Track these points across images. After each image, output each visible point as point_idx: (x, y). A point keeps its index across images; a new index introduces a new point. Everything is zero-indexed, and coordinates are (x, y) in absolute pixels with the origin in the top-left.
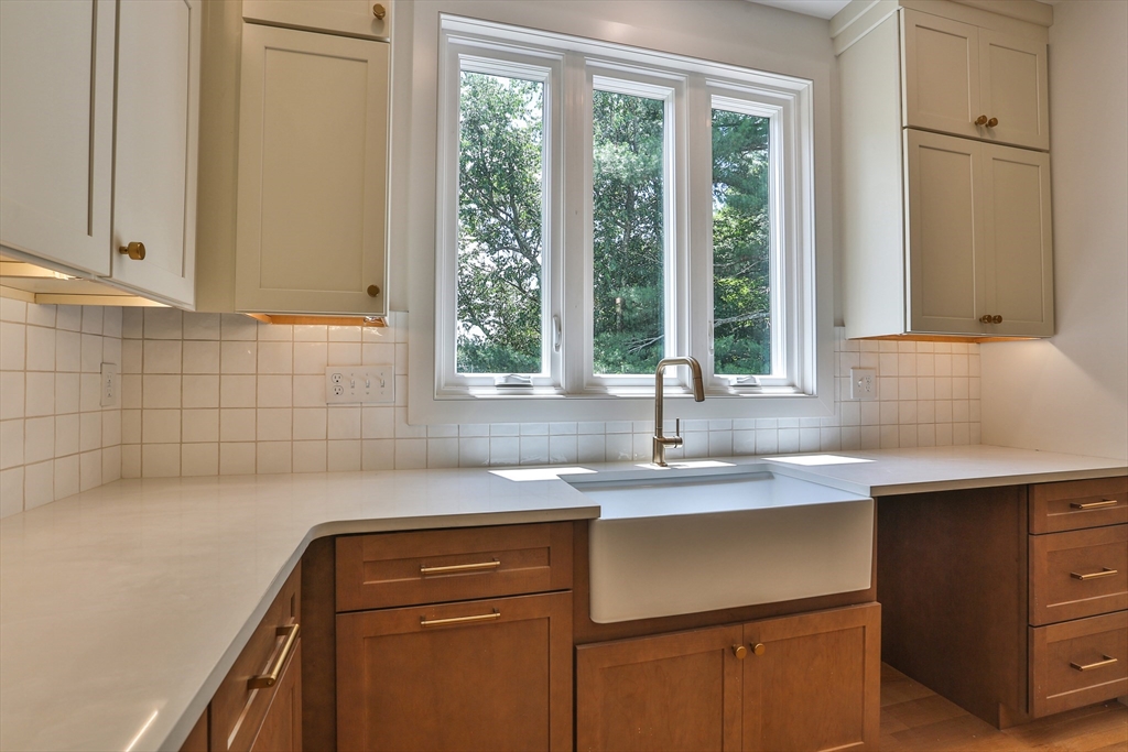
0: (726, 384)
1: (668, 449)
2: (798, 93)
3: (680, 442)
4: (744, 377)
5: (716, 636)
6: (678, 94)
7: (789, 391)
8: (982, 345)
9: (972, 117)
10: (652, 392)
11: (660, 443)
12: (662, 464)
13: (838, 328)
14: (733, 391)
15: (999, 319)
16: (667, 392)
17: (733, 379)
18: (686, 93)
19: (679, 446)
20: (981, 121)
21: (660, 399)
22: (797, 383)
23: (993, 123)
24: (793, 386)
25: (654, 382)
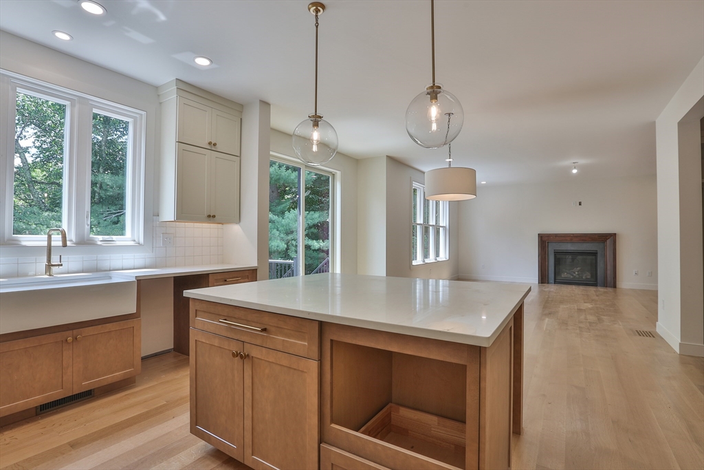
0: (97, 240)
1: (54, 269)
2: (141, 115)
3: (62, 265)
4: (106, 237)
5: (59, 336)
6: (73, 106)
7: (132, 243)
8: (225, 225)
9: (207, 142)
10: (45, 244)
11: (49, 266)
12: (50, 275)
13: (155, 217)
14: (99, 243)
15: (214, 216)
16: (53, 244)
17: (100, 238)
18: (77, 106)
19: (60, 267)
20: (210, 143)
21: (49, 248)
22: (137, 240)
23: (215, 145)
24: (134, 241)
25: (46, 239)
